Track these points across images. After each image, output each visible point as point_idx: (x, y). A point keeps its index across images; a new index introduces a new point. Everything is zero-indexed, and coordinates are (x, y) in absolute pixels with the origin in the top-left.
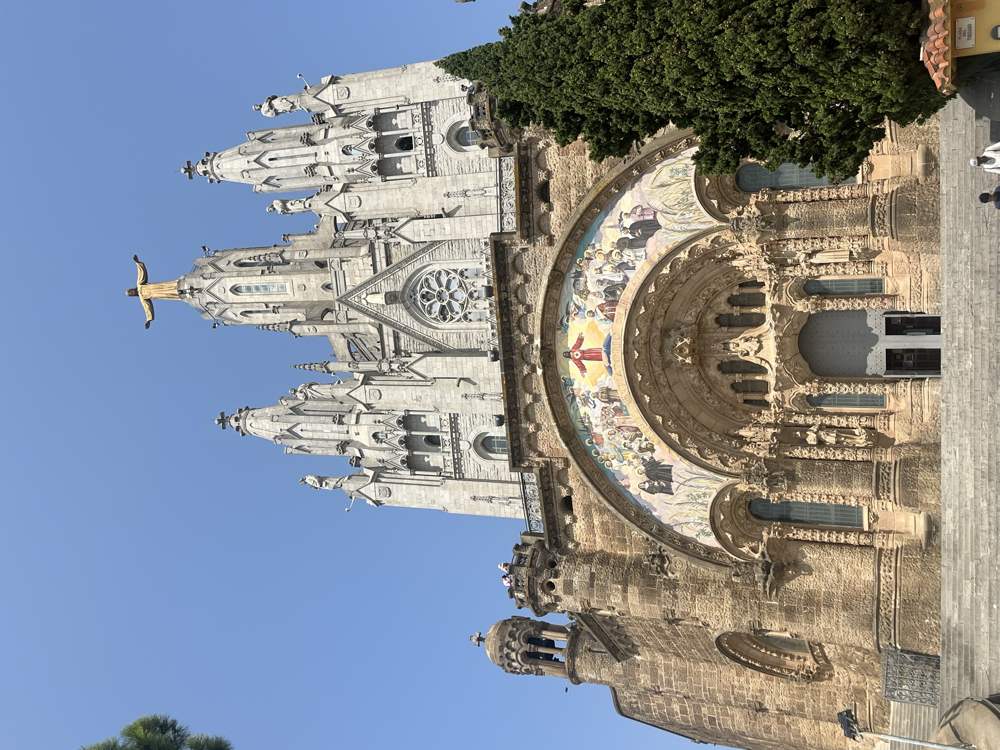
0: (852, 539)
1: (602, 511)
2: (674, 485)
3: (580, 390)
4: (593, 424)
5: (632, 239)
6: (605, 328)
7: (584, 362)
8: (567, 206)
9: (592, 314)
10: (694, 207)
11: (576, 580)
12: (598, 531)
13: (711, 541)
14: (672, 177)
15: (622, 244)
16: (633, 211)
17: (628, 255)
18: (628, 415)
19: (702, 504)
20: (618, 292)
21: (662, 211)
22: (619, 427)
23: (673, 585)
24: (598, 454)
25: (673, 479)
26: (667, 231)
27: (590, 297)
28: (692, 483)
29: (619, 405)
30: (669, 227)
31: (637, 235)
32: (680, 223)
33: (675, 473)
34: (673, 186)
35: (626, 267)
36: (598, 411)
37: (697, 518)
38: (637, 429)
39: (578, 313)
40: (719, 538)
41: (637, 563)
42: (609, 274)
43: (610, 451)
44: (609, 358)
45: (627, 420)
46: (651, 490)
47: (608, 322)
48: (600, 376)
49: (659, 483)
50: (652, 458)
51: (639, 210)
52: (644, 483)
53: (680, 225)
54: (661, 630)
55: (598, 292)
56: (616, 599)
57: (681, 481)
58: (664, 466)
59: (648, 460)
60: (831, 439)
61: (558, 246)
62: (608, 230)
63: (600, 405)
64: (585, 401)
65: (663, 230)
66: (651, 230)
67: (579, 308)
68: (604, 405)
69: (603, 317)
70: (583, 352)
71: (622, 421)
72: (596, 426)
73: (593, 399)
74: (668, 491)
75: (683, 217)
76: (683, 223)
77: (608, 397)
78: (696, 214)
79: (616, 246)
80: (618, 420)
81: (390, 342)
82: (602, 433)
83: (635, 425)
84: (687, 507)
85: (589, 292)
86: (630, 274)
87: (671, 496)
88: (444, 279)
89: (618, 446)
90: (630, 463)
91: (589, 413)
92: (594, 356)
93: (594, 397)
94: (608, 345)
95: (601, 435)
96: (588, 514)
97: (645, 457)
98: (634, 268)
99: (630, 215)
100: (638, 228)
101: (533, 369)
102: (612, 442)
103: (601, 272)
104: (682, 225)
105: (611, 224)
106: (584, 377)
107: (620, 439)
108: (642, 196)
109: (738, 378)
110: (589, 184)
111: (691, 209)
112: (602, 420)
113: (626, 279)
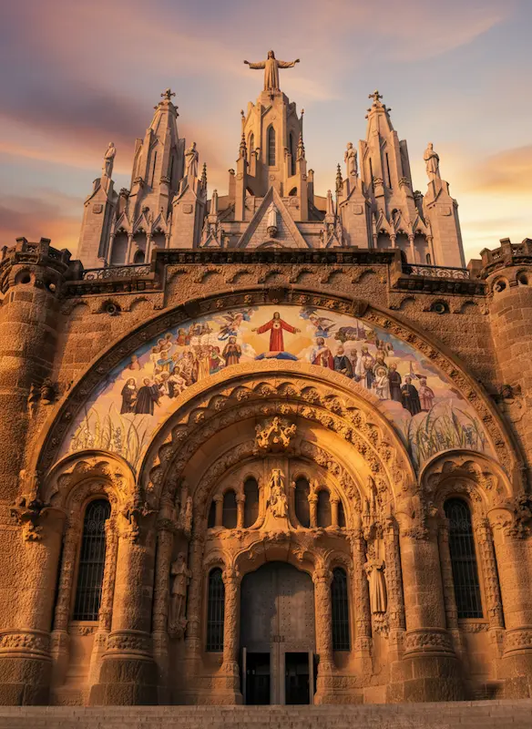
0: (62, 607)
2: (131, 415)
3: (239, 326)
4: (201, 337)
5: (399, 386)
7: (269, 332)
8: (430, 326)
9: (321, 344)
10: (435, 449)
11: (32, 304)
13: (67, 452)
14: (464, 428)
16: (428, 389)
18: (211, 373)
19: (109, 443)
21: (429, 417)
22: (197, 363)
25: (138, 415)
26: (409, 422)
29: (221, 364)
30: (414, 424)
33: (144, 417)
34: (455, 430)
35: (370, 379)
36: (215, 343)
37: (93, 437)
39: (321, 329)
41: (45, 372)
43: (170, 352)
44: (273, 357)
45: (205, 372)
46: (126, 393)
47: (312, 358)
48: (254, 347)
50: (163, 395)
53: (415, 434)
55: (344, 350)
57: (136, 423)
59: (160, 390)
61: (391, 311)
62: (407, 364)
68: (222, 349)
69: (317, 354)
70: (280, 332)
71: (205, 366)
72: (199, 340)
73: (228, 338)
76: (418, 438)
77: (231, 354)
78: (427, 451)
79: (392, 370)
83: (200, 379)
84: (106, 428)
86: (364, 382)
87: (119, 411)
91: (213, 334)
92: (275, 343)
93: (230, 340)
94: (288, 357)
95: (188, 344)
96: (100, 327)
97: (163, 388)
103: (364, 354)
104: (415, 437)
105: (414, 367)
106: (253, 331)
108: (444, 399)
109: (241, 497)
111: (433, 446)
113: (359, 379)
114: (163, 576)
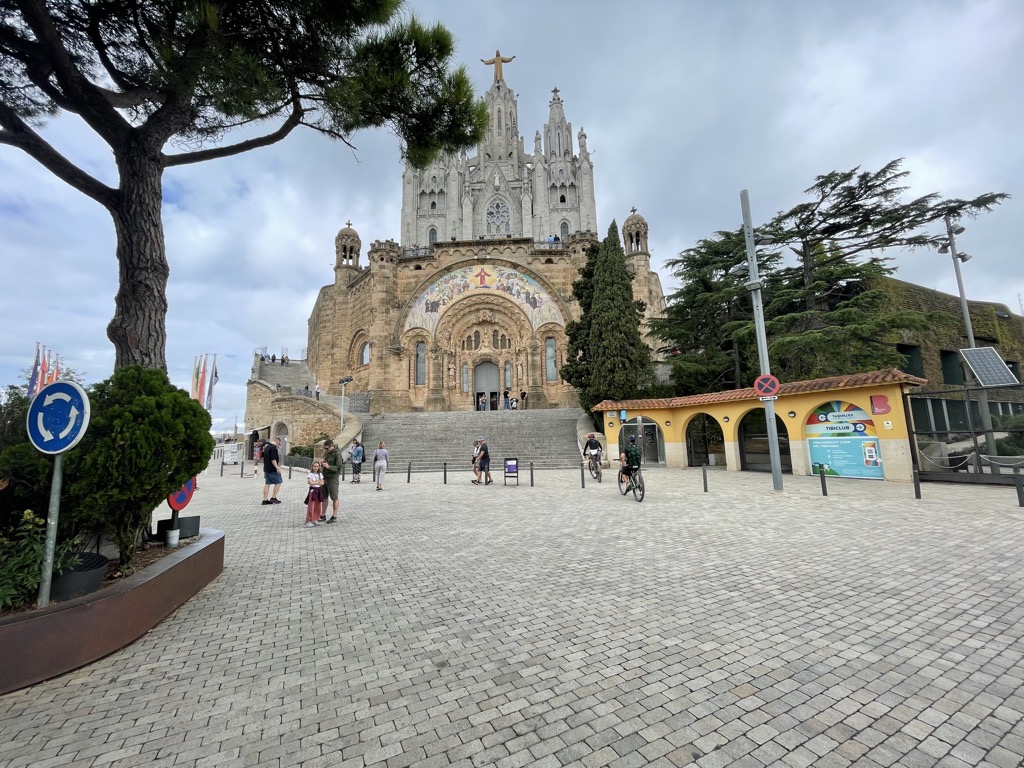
0: (412, 381)
1: (416, 283)
2: (429, 313)
3: (468, 274)
5: (529, 297)
6: (494, 286)
7: (480, 276)
8: (544, 271)
9: (500, 281)
11: (386, 270)
12: (407, 281)
13: (407, 328)
14: (553, 313)
15: (528, 294)
16: (541, 298)
17: (523, 296)
18: (458, 295)
19: (422, 324)
20: (508, 292)
21: (540, 309)
22: (453, 291)
23: (387, 311)
24: (441, 281)
25: (432, 313)
28: (431, 320)
29: (462, 291)
30: (534, 312)
31: (531, 299)
33: (434, 313)
34: (549, 314)
35: (518, 295)
36: (459, 282)
37: (416, 322)
38: (452, 298)
39: (500, 274)
40: (409, 331)
41: (395, 297)
42: (516, 288)
43: (442, 287)
44: (482, 287)
45: (456, 294)
46: (427, 304)
47: (496, 287)
48: (474, 283)
49: (430, 307)
50: (440, 304)
51: (541, 300)
52: (429, 301)
53: (534, 316)
54: (364, 306)
55: (508, 283)
56: (379, 287)
57: (431, 316)
58: (437, 309)
60: (451, 373)
61: (527, 266)
62: (534, 288)
63: (462, 283)
64: (463, 277)
65: (533, 310)
66: (533, 305)
67: (502, 275)
68: (462, 285)
69: (498, 285)
70: (484, 276)
71: (455, 292)
72: (453, 281)
73: (464, 280)
74: (427, 310)
75: (538, 317)
76: (535, 318)
78: (538, 323)
79: (527, 291)
80: (456, 290)
81: (478, 186)
83: (454, 297)
84: (421, 318)
85: (508, 279)
86: (516, 297)
87: (425, 312)
88: (505, 214)
89: (444, 290)
90: (438, 295)
91: (458, 278)
92: (482, 281)
94: (487, 287)
95: (449, 283)
96: (415, 277)
97: (440, 301)
98: (518, 298)
99: (539, 296)
100: (534, 300)
101: (476, 255)
102: (446, 288)
103: (516, 285)
105: (536, 289)
106: (473, 276)
107: (447, 291)
108: (546, 302)
109: (473, 338)
110: (552, 280)
111: (541, 321)
112: (455, 283)
113: (514, 295)
114: (445, 369)
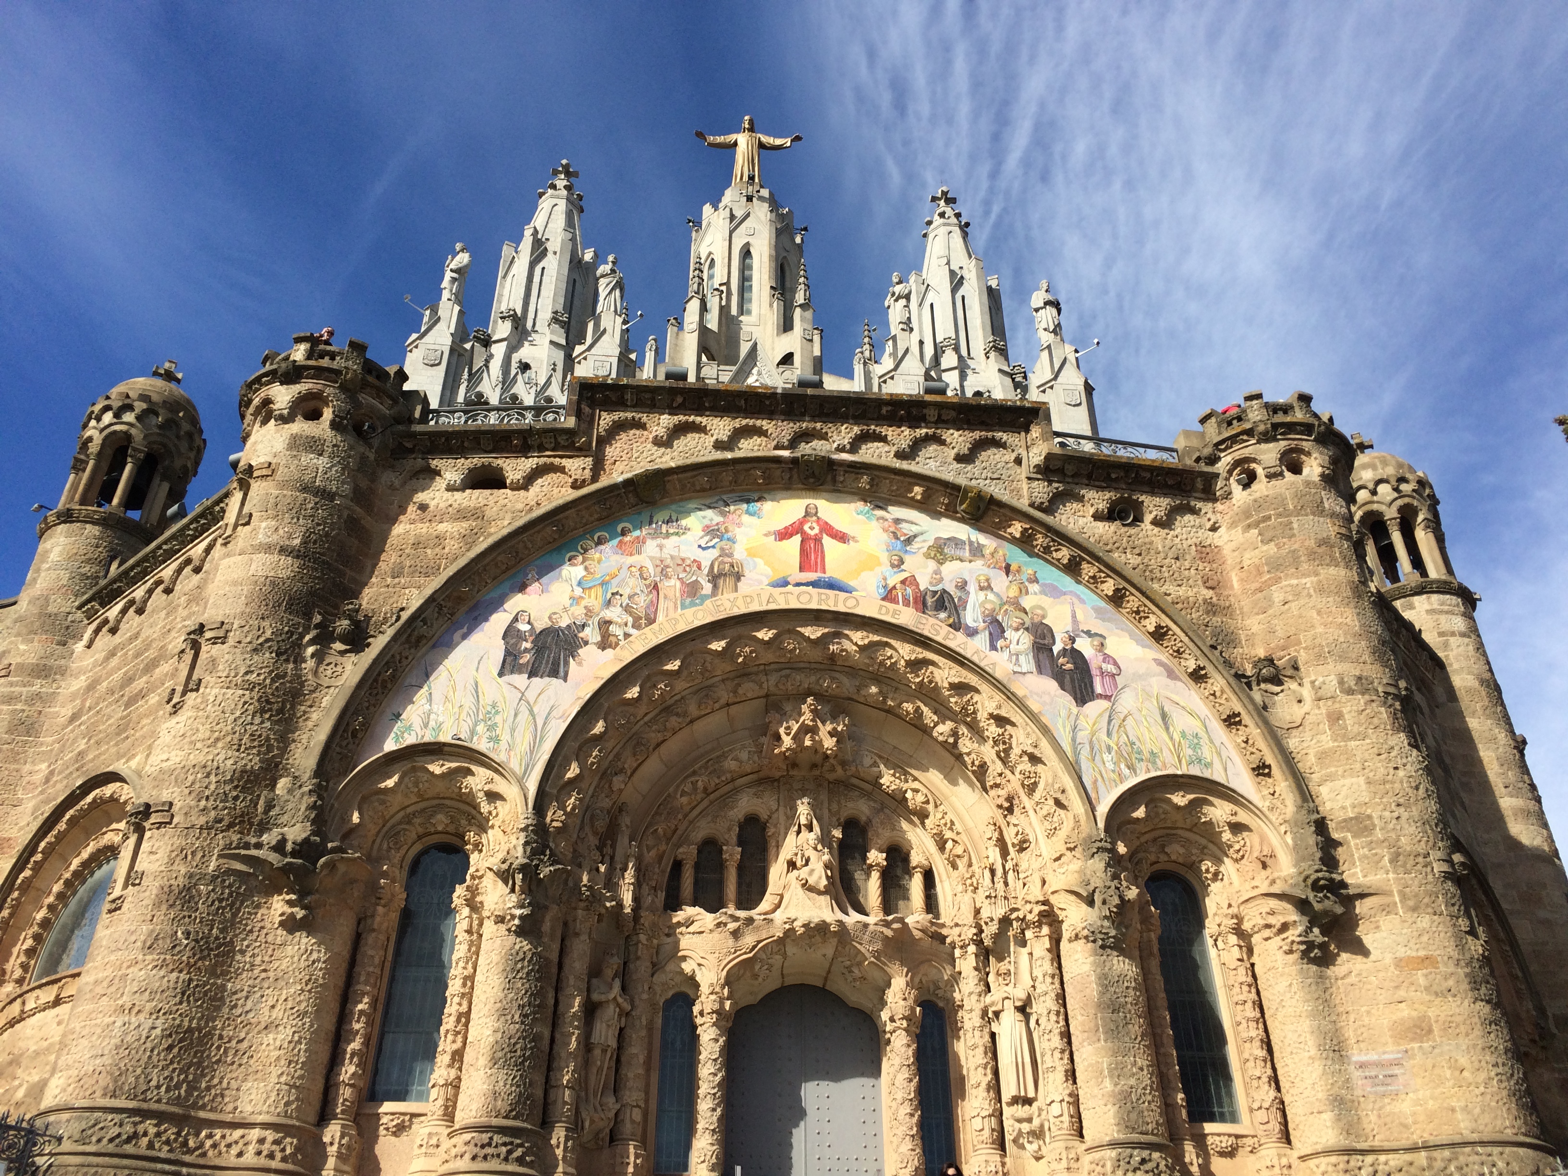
1: (468, 539)
2: (520, 680)
3: (739, 525)
4: (665, 542)
5: (1051, 650)
7: (797, 538)
8: (1110, 546)
9: (897, 564)
10: (1126, 771)
11: (323, 460)
14: (1183, 734)
16: (1107, 658)
18: (683, 607)
19: (473, 732)
20: (943, 615)
21: (1112, 710)
22: (656, 587)
23: (286, 650)
24: (600, 542)
25: (536, 680)
26: (1073, 718)
27: (932, 565)
28: (524, 713)
29: (704, 592)
30: (1082, 722)
31: (1061, 660)
32: (1091, 742)
33: (549, 684)
34: (1165, 736)
35: (995, 634)
37: (441, 719)
38: (651, 621)
39: (897, 538)
40: (393, 758)
43: (603, 565)
44: (807, 584)
45: (671, 605)
47: (882, 591)
48: (767, 563)
49: (526, 650)
50: (586, 643)
51: (1110, 668)
52: (529, 623)
53: (1086, 741)
55: (942, 579)
56: (267, 530)
57: (531, 696)
58: (567, 663)
59: (581, 635)
61: (1033, 512)
62: (1066, 610)
65: (1075, 709)
66: (1074, 687)
67: (909, 541)
68: (706, 565)
69: (891, 583)
70: (818, 540)
71: (671, 594)
72: (661, 547)
73: (718, 546)
74: (509, 666)
75: (1104, 749)
76: (1092, 749)
77: (721, 575)
78: (1112, 775)
79: (1037, 620)
80: (672, 586)
82: (644, 555)
83: (661, 617)
84: (468, 701)
85: (941, 563)
86: (981, 641)
87: (495, 671)
89: (614, 582)
90: (575, 600)
91: (688, 536)
92: (810, 559)
93: (722, 549)
94: (832, 585)
95: (639, 553)
96: (462, 515)
97: (587, 630)
98: (993, 647)
99: (1100, 651)
100: (1074, 663)
101: (782, 449)
102: (624, 572)
103: (982, 589)
104: (1087, 746)
105: (1080, 616)
106: (766, 535)
107: (630, 585)
108: (1138, 677)
109: (733, 853)
111: (1123, 766)
112: (672, 557)
113: (972, 633)
